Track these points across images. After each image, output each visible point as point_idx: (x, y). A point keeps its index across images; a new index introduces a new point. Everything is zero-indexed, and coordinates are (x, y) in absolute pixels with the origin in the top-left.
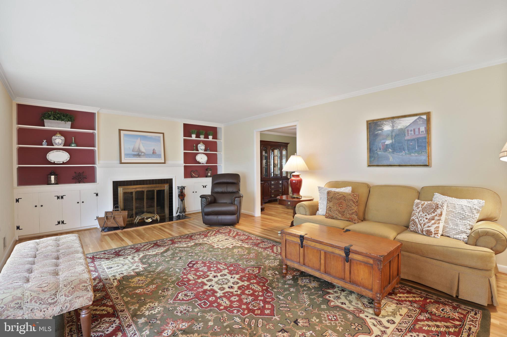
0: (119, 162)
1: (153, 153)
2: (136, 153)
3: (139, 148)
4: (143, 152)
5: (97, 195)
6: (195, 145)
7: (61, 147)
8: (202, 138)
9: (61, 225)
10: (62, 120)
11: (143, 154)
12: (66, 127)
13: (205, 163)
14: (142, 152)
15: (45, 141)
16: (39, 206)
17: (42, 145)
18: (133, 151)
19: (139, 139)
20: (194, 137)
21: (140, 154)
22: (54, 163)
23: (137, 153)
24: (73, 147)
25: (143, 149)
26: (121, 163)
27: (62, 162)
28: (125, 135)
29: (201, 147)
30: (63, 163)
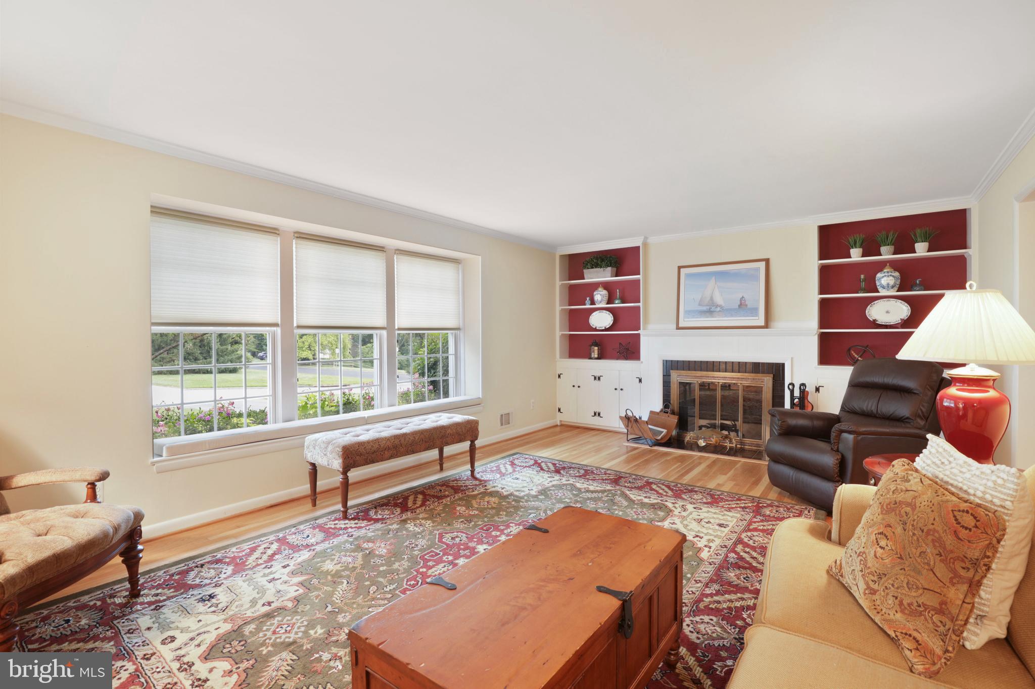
0: (675, 326)
1: (741, 305)
2: (705, 308)
3: (712, 299)
4: (720, 306)
5: (640, 381)
6: (862, 277)
7: (604, 305)
8: (887, 253)
9: (597, 417)
10: (601, 267)
11: (718, 309)
12: (604, 275)
13: (899, 326)
14: (717, 306)
15: (588, 299)
16: (576, 387)
17: (585, 305)
18: (700, 305)
19: (713, 281)
20: (856, 255)
21: (713, 309)
22: (595, 330)
23: (708, 307)
24: (617, 304)
25: (719, 300)
26: (678, 328)
27: (604, 328)
28: (688, 276)
29: (886, 280)
30: (606, 330)
